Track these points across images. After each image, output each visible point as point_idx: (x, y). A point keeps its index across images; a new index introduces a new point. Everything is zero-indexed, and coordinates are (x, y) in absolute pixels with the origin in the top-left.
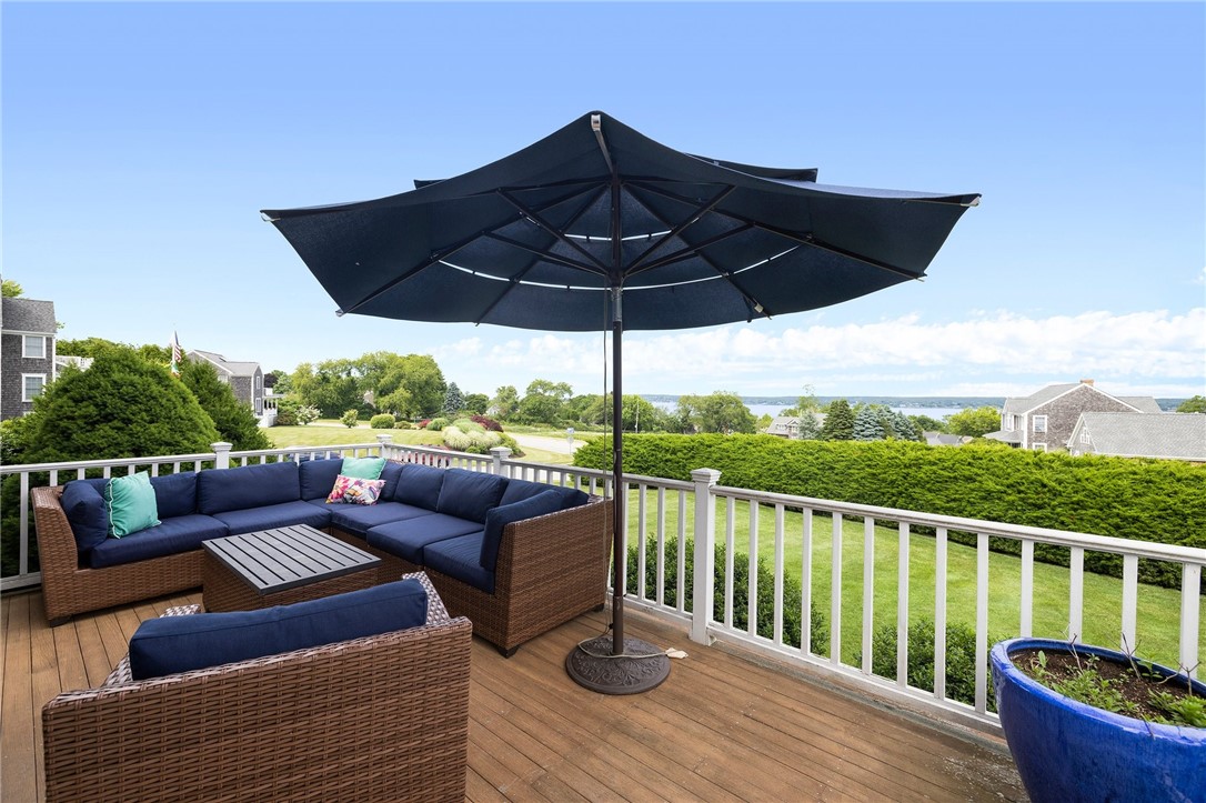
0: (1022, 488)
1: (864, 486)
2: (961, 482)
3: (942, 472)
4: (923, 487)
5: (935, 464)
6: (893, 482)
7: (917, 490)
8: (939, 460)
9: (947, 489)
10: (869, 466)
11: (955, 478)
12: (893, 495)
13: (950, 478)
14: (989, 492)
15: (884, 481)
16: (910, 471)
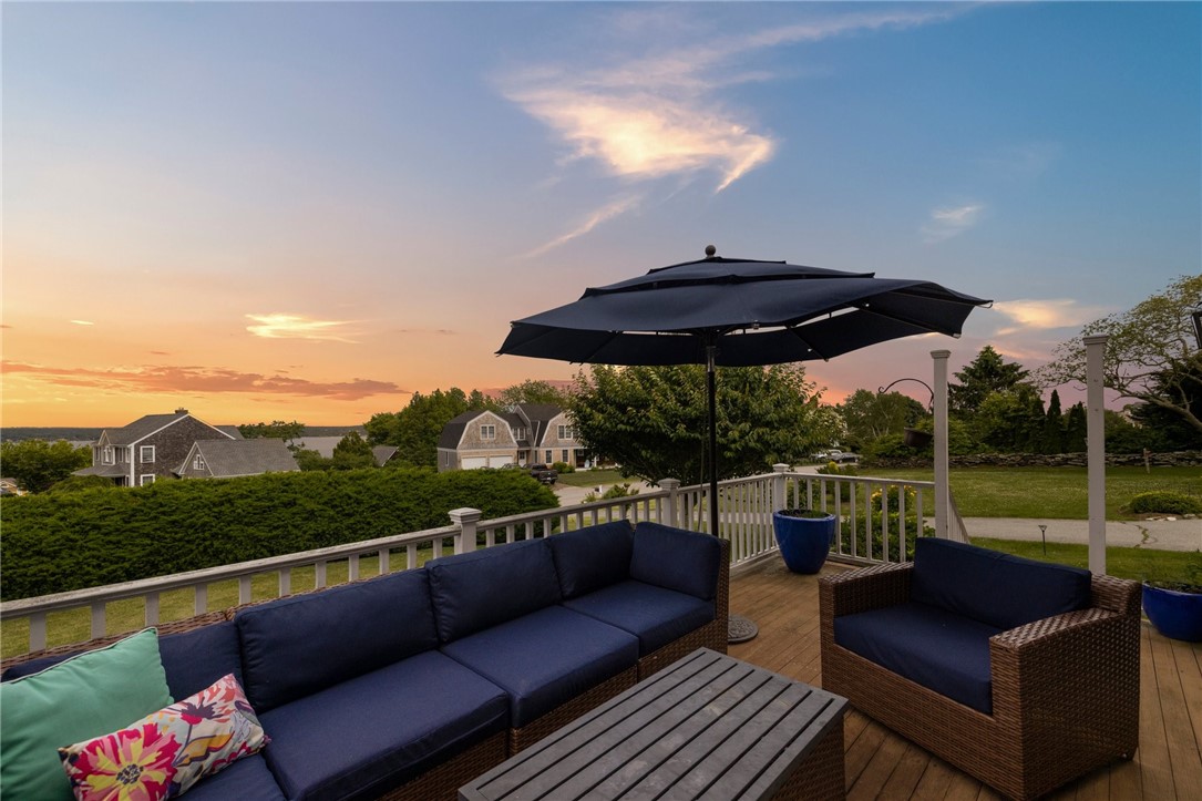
0: (335, 503)
1: (161, 539)
2: (281, 510)
3: (259, 503)
4: (240, 523)
5: (247, 497)
6: (204, 524)
7: (233, 527)
8: (250, 492)
9: (266, 519)
10: (164, 513)
11: (274, 506)
12: (204, 540)
13: (269, 507)
14: (312, 512)
15: (192, 526)
16: (223, 508)
